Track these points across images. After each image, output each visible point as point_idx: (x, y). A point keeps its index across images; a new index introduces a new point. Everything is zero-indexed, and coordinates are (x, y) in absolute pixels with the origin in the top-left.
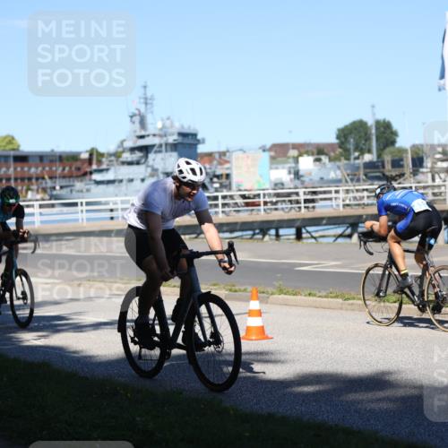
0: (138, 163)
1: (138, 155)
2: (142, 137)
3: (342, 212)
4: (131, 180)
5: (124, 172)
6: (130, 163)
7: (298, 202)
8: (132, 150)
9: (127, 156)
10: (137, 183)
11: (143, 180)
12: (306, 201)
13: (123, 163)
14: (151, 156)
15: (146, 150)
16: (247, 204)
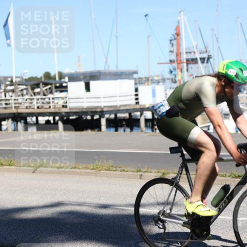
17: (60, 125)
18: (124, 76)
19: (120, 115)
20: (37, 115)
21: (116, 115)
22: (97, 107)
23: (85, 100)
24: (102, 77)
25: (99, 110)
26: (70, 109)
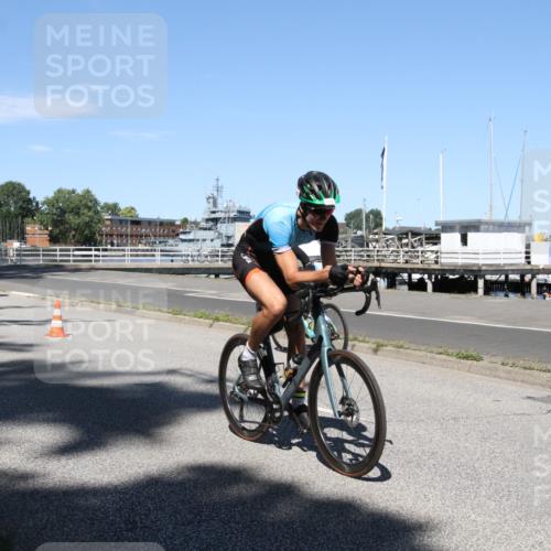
0: (210, 229)
1: (211, 224)
2: (214, 212)
4: (204, 240)
5: (201, 234)
6: (205, 229)
8: (208, 220)
9: (203, 224)
10: (208, 242)
11: (212, 240)
13: (201, 229)
14: (219, 225)
15: (216, 220)
17: (430, 287)
20: (411, 271)
22: (474, 265)
23: (460, 256)
24: (482, 227)
25: (475, 268)
26: (441, 265)
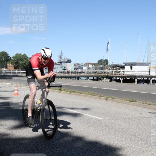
3: (86, 75)
7: (77, 73)
12: (79, 72)
16: (68, 73)
17: (122, 81)
18: (144, 64)
19: (145, 78)
20: (116, 77)
21: (143, 78)
23: (130, 72)
25: (134, 76)
26: (125, 75)
